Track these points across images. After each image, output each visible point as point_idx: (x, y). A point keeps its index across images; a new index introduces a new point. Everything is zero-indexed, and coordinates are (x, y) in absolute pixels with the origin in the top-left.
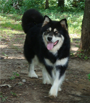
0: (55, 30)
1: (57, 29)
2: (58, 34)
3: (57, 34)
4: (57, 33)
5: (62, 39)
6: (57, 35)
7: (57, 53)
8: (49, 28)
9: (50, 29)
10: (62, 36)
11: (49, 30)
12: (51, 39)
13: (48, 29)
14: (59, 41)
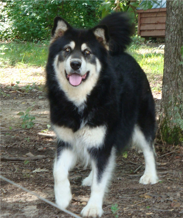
0: (84, 47)
1: (88, 45)
2: (91, 55)
3: (88, 54)
4: (88, 52)
5: (96, 69)
6: (88, 59)
7: (85, 102)
8: (69, 43)
9: (73, 45)
10: (97, 61)
11: (70, 48)
12: (79, 65)
13: (66, 46)
14: (90, 74)
